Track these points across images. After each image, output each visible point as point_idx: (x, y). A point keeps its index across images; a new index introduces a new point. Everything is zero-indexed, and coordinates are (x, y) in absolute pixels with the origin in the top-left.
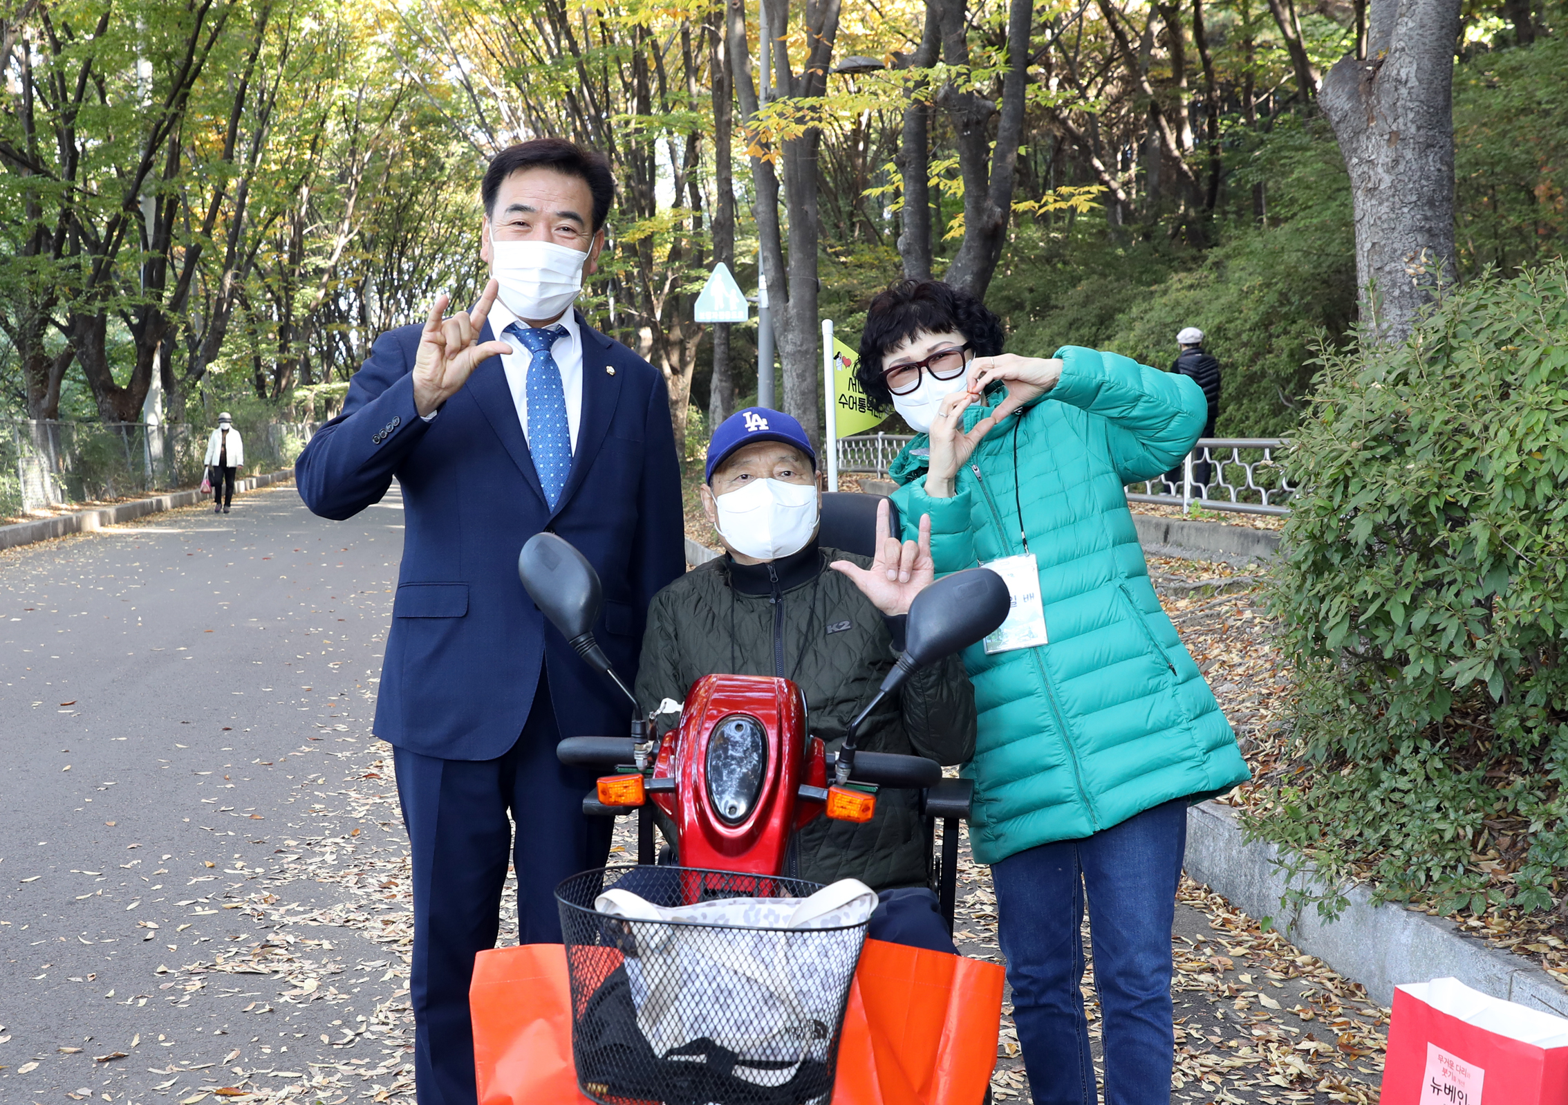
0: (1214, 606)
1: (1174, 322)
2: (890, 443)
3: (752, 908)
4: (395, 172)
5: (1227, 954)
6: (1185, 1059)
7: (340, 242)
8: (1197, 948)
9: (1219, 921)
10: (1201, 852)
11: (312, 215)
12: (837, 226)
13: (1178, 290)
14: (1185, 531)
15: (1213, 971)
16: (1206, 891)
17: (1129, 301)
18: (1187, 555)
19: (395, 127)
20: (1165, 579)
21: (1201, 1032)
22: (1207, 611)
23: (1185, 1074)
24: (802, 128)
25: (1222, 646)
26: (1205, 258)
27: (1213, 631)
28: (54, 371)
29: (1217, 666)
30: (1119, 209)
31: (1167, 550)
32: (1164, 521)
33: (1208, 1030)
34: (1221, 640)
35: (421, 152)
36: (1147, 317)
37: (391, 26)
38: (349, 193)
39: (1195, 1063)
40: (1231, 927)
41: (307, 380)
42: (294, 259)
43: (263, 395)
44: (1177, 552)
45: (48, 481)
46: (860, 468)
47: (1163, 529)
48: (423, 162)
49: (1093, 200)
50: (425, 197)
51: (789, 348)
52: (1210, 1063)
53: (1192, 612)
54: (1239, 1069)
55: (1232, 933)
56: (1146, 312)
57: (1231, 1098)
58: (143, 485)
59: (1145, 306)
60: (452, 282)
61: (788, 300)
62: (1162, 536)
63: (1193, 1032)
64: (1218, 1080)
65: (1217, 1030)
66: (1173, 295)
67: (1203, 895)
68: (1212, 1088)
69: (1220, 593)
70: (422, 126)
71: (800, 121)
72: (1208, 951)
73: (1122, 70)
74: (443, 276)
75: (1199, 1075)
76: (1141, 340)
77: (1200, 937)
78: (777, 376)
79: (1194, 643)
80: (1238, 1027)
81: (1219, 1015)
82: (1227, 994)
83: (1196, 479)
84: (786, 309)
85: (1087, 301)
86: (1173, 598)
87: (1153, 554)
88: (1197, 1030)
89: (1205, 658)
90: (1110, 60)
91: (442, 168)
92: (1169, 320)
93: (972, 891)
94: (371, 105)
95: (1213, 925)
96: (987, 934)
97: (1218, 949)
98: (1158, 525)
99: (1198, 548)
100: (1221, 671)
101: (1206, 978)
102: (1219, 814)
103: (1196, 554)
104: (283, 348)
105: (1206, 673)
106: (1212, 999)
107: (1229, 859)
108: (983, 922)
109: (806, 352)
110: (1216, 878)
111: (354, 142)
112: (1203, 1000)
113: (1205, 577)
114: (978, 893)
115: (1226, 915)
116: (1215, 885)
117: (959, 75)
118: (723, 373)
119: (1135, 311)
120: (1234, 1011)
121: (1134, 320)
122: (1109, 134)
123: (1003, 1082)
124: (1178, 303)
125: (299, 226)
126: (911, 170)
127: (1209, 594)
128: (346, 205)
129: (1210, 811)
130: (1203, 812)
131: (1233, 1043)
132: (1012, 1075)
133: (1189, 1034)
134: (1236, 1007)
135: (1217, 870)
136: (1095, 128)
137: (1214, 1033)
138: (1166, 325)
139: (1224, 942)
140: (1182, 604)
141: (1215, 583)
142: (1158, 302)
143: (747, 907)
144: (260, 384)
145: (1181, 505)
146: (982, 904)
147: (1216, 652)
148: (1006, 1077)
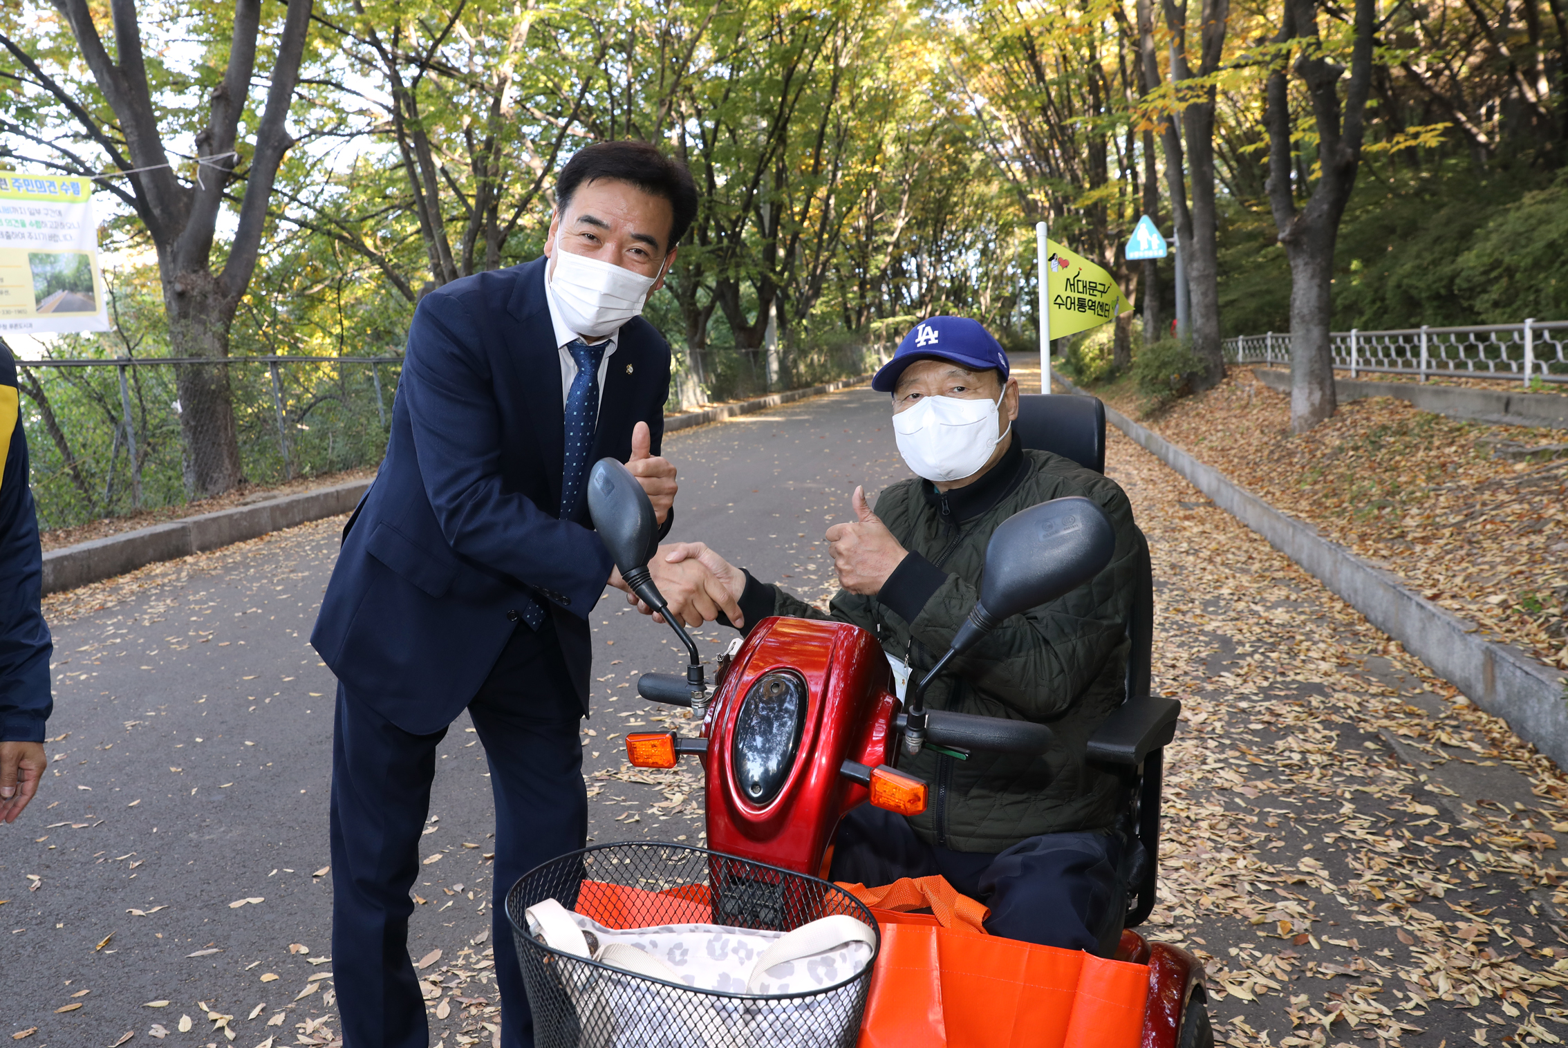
0: (1552, 469)
1: (1527, 231)
2: (1277, 339)
3: (717, 939)
4: (937, 175)
5: (1547, 829)
6: (1484, 966)
7: (900, 223)
8: (1514, 818)
9: (1543, 787)
10: (1525, 711)
11: (879, 209)
12: (1251, 186)
13: (1531, 205)
14: (1525, 403)
15: (1530, 848)
16: (1530, 751)
17: (1487, 219)
18: (1526, 423)
19: (934, 146)
20: (1504, 445)
21: (1508, 930)
22: (1544, 474)
23: (1482, 988)
24: (1183, 106)
25: (1558, 506)
26: (1556, 176)
27: (1550, 492)
28: (702, 318)
29: (1551, 525)
30: (1483, 152)
31: (1508, 419)
32: (1505, 394)
33: (1517, 931)
34: (1558, 500)
35: (953, 161)
36: (1503, 228)
37: (926, 79)
38: (904, 192)
39: (1495, 974)
40: (1557, 795)
41: (881, 315)
42: (869, 238)
43: (849, 327)
44: (1518, 421)
45: (698, 391)
46: (1254, 359)
47: (1504, 401)
48: (954, 168)
49: (1440, 135)
50: (958, 190)
51: (1195, 274)
52: (1515, 978)
53: (1529, 475)
54: (1553, 989)
55: (1559, 803)
56: (1501, 225)
57: (1539, 1031)
58: (765, 390)
59: (1500, 220)
60: (980, 245)
61: (1192, 237)
62: (1502, 406)
63: (1498, 929)
64: (1524, 1001)
65: (1529, 930)
66: (1526, 210)
67: (1527, 755)
68: (1514, 1012)
69: (1559, 457)
70: (953, 143)
71: (1182, 99)
72: (1527, 823)
73: (1484, 43)
74: (973, 243)
75: (1499, 992)
76: (1496, 248)
77: (1519, 806)
78: (1188, 293)
79: (1529, 503)
80: (1555, 928)
81: (1532, 910)
82: (1545, 881)
83: (1537, 356)
84: (1191, 245)
85: (1449, 222)
86: (1511, 461)
87: (1495, 423)
88: (1504, 926)
89: (1540, 517)
90: (1472, 37)
91: (968, 170)
92: (1522, 230)
93: (1284, 737)
94: (917, 133)
95: (1535, 791)
96: (1289, 786)
97: (1541, 824)
98: (1499, 398)
99: (1538, 417)
100: (1556, 530)
101: (1521, 858)
102: (1543, 677)
103: (1536, 423)
104: (863, 296)
105: (1540, 532)
106: (1527, 888)
107: (1556, 723)
108: (1288, 771)
109: (1208, 276)
110: (1541, 738)
111: (906, 158)
112: (1514, 885)
113: (1544, 442)
114: (1290, 739)
115: (1551, 782)
116: (1541, 745)
117: (1309, 45)
118: (1152, 296)
119: (1491, 224)
120: (1553, 906)
121: (1490, 232)
122: (1473, 94)
123: (1267, 970)
124: (1530, 216)
125: (870, 217)
126: (1275, 127)
127: (1547, 458)
128: (901, 200)
129: (1534, 673)
130: (1527, 673)
131: (1547, 951)
132: (1279, 962)
133: (1493, 931)
134: (1555, 900)
135: (1543, 732)
136: (1460, 91)
137: (1524, 935)
138: (1520, 234)
139: (1546, 813)
140: (1520, 467)
141: (1553, 448)
142: (1512, 215)
143: (711, 936)
144: (848, 321)
145: (1522, 380)
146: (1291, 751)
147: (1552, 511)
148: (1272, 964)
